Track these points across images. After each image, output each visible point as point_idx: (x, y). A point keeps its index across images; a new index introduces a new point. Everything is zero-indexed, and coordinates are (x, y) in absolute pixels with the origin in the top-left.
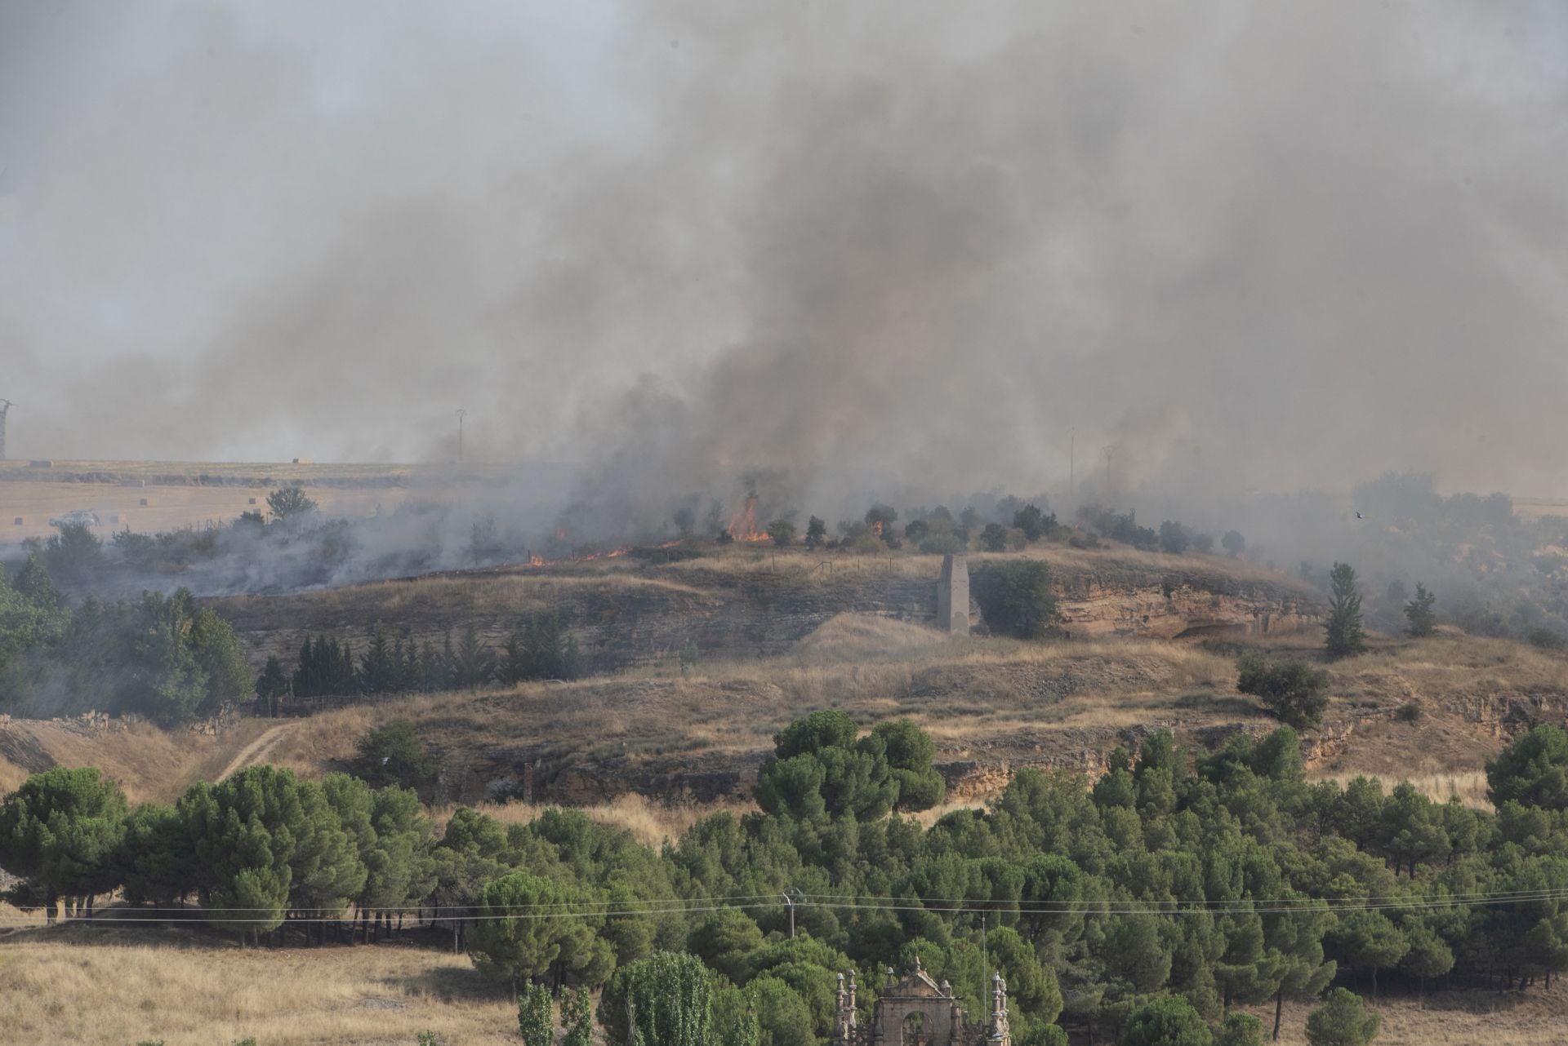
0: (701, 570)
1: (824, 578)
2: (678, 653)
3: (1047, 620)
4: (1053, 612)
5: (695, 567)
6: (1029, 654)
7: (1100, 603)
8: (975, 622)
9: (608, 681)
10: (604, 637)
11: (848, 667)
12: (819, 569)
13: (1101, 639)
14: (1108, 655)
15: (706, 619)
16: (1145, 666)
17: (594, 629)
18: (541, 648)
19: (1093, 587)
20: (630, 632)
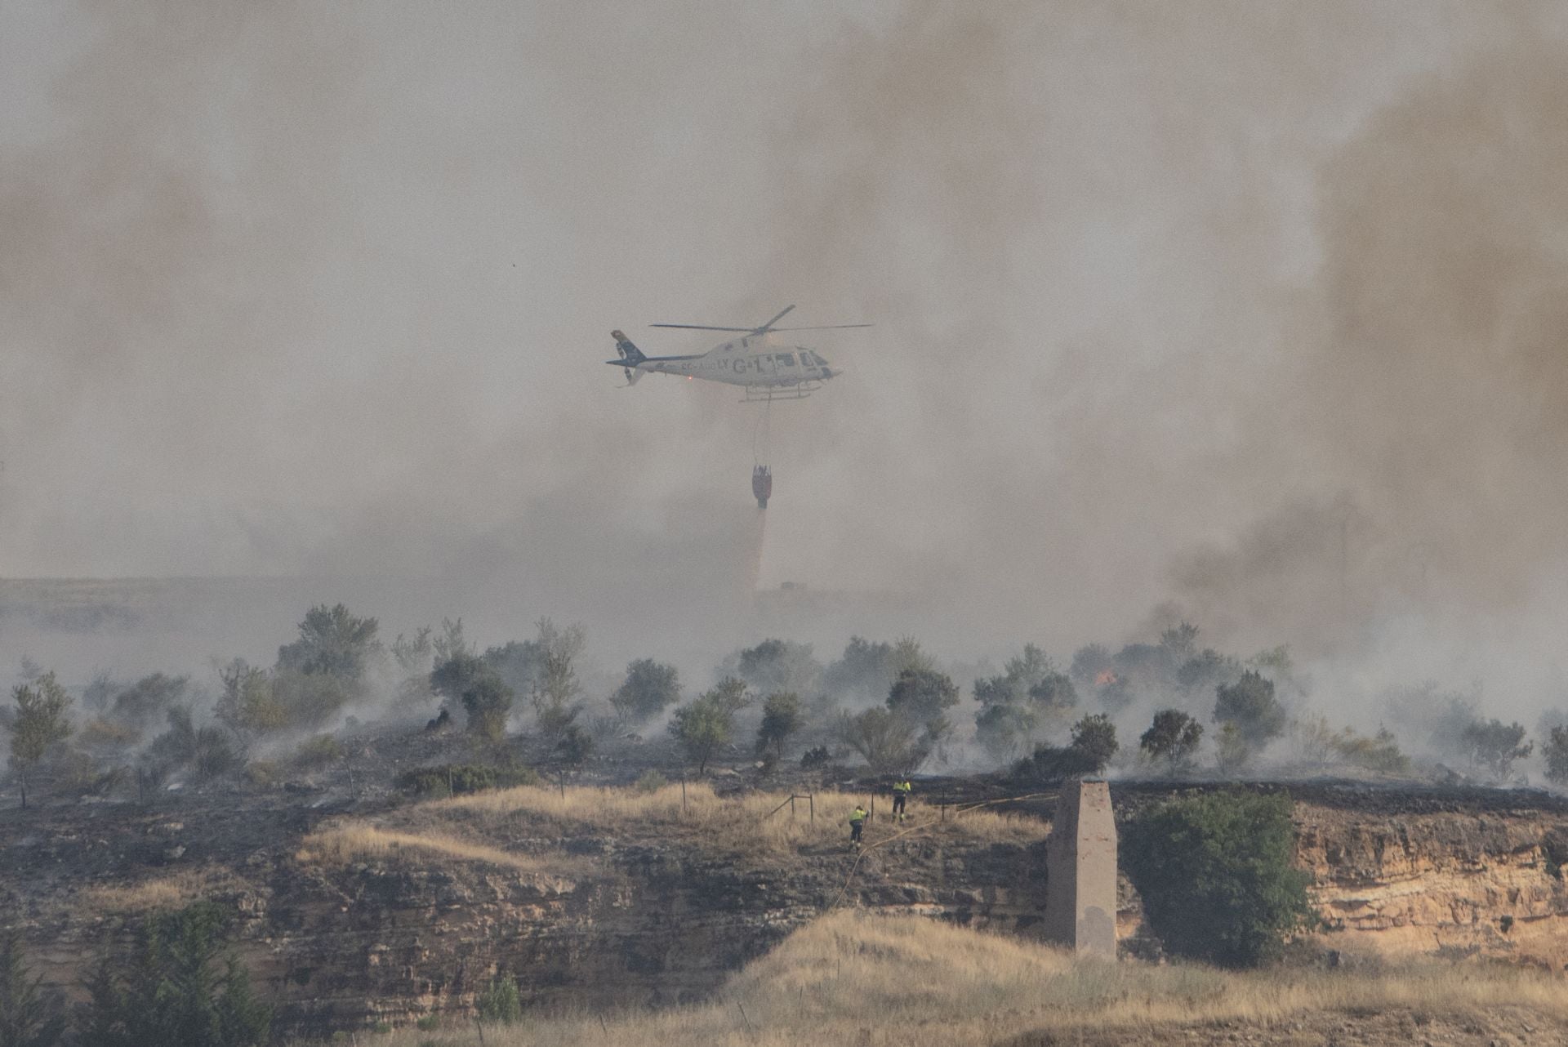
0: (522, 812)
1: (797, 833)
2: (470, 998)
3: (1288, 926)
4: (1301, 908)
5: (512, 807)
7: (1405, 888)
8: (1129, 931)
10: (307, 963)
12: (786, 812)
13: (1407, 968)
14: (1423, 1004)
15: (534, 923)
16: (1504, 1029)
17: (285, 944)
18: (165, 988)
19: (1389, 852)
20: (366, 952)
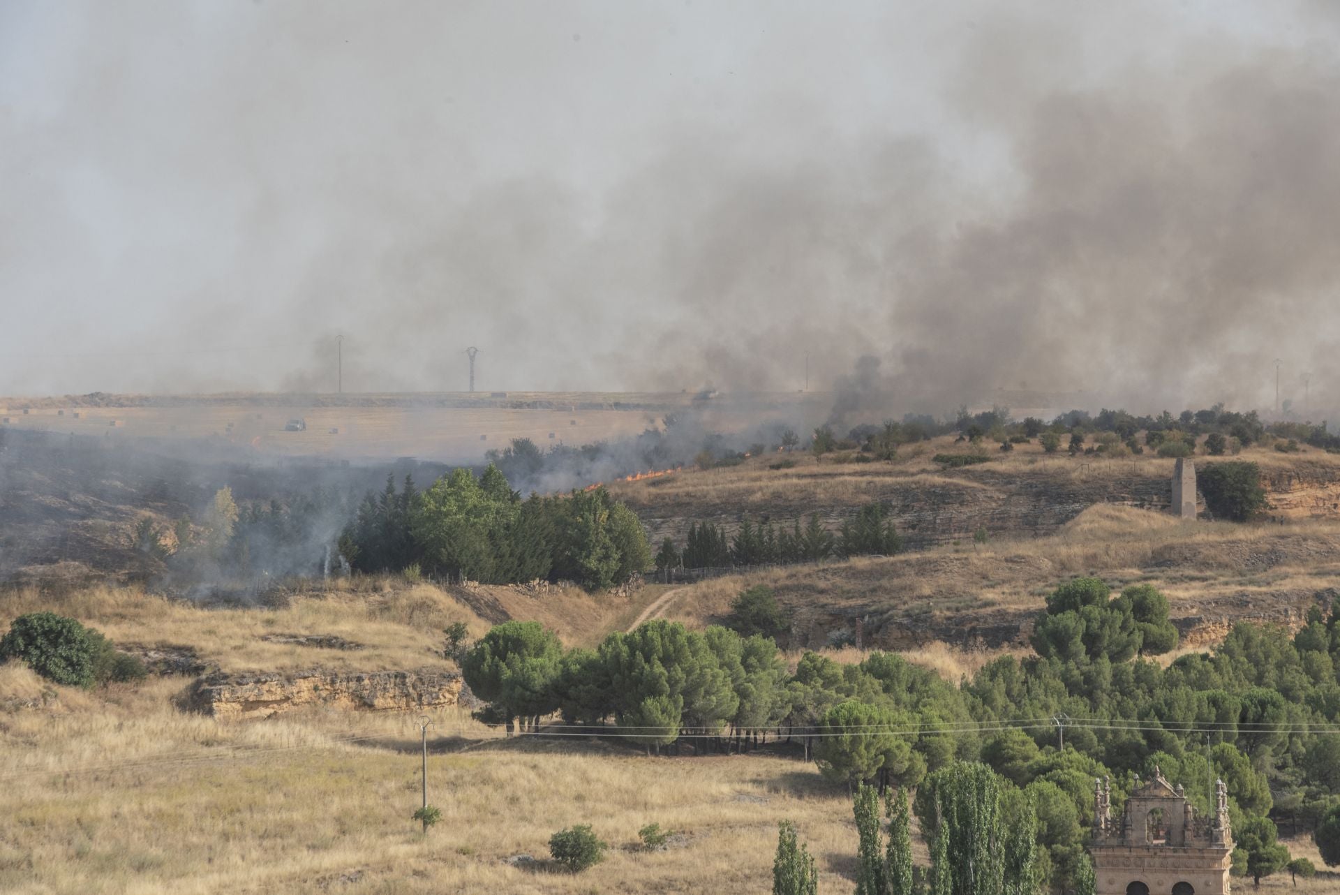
0: (988, 471)
1: (1083, 477)
2: (971, 534)
3: (1258, 507)
4: (1262, 502)
5: (985, 469)
6: (1243, 533)
7: (1299, 494)
8: (1201, 509)
9: (919, 556)
10: (915, 523)
11: (1102, 545)
12: (1080, 470)
13: (1300, 521)
14: (1306, 534)
15: (993, 509)
16: (1336, 543)
17: (908, 517)
18: (867, 531)
19: (1293, 482)
20: (935, 518)
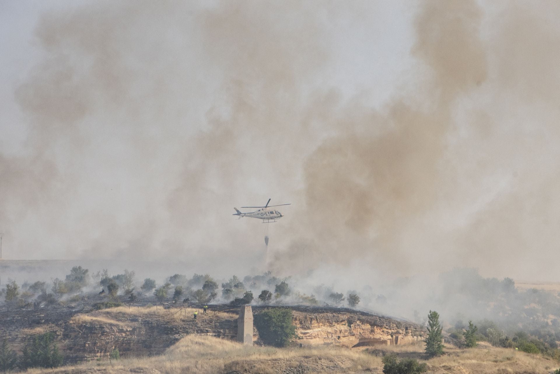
0: (120, 312)
1: (182, 317)
2: (108, 354)
3: (291, 338)
4: (294, 334)
5: (118, 311)
6: (281, 354)
7: (317, 330)
8: (255, 339)
9: (74, 368)
10: (72, 346)
11: (193, 361)
12: (179, 312)
13: (317, 347)
14: (320, 355)
15: (123, 337)
16: (338, 361)
17: (67, 342)
18: (40, 352)
19: (313, 322)
20: (85, 344)
